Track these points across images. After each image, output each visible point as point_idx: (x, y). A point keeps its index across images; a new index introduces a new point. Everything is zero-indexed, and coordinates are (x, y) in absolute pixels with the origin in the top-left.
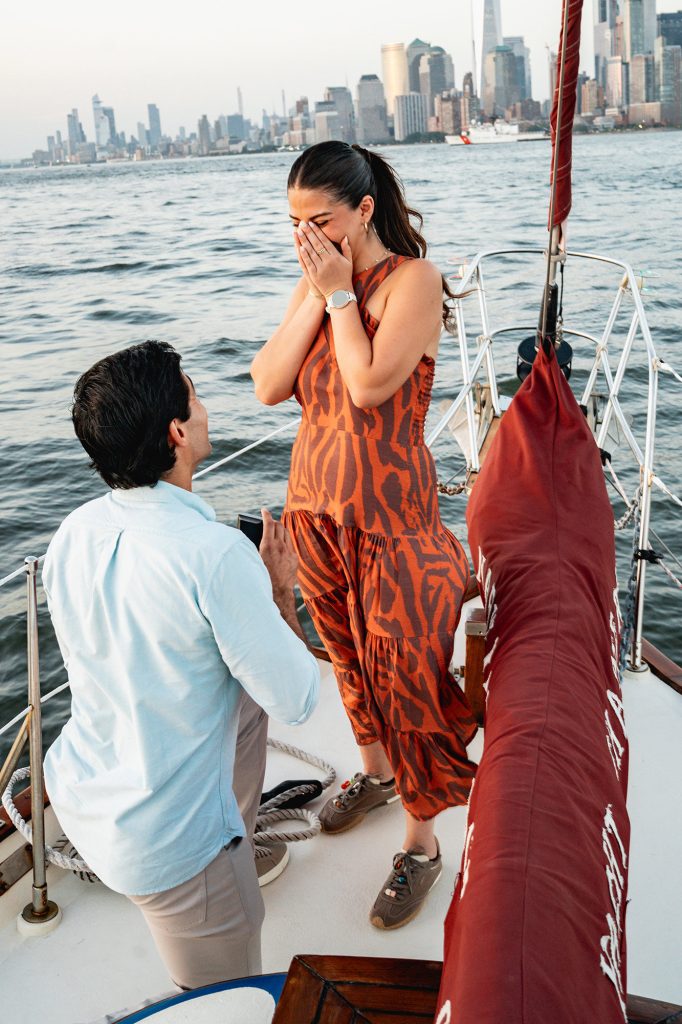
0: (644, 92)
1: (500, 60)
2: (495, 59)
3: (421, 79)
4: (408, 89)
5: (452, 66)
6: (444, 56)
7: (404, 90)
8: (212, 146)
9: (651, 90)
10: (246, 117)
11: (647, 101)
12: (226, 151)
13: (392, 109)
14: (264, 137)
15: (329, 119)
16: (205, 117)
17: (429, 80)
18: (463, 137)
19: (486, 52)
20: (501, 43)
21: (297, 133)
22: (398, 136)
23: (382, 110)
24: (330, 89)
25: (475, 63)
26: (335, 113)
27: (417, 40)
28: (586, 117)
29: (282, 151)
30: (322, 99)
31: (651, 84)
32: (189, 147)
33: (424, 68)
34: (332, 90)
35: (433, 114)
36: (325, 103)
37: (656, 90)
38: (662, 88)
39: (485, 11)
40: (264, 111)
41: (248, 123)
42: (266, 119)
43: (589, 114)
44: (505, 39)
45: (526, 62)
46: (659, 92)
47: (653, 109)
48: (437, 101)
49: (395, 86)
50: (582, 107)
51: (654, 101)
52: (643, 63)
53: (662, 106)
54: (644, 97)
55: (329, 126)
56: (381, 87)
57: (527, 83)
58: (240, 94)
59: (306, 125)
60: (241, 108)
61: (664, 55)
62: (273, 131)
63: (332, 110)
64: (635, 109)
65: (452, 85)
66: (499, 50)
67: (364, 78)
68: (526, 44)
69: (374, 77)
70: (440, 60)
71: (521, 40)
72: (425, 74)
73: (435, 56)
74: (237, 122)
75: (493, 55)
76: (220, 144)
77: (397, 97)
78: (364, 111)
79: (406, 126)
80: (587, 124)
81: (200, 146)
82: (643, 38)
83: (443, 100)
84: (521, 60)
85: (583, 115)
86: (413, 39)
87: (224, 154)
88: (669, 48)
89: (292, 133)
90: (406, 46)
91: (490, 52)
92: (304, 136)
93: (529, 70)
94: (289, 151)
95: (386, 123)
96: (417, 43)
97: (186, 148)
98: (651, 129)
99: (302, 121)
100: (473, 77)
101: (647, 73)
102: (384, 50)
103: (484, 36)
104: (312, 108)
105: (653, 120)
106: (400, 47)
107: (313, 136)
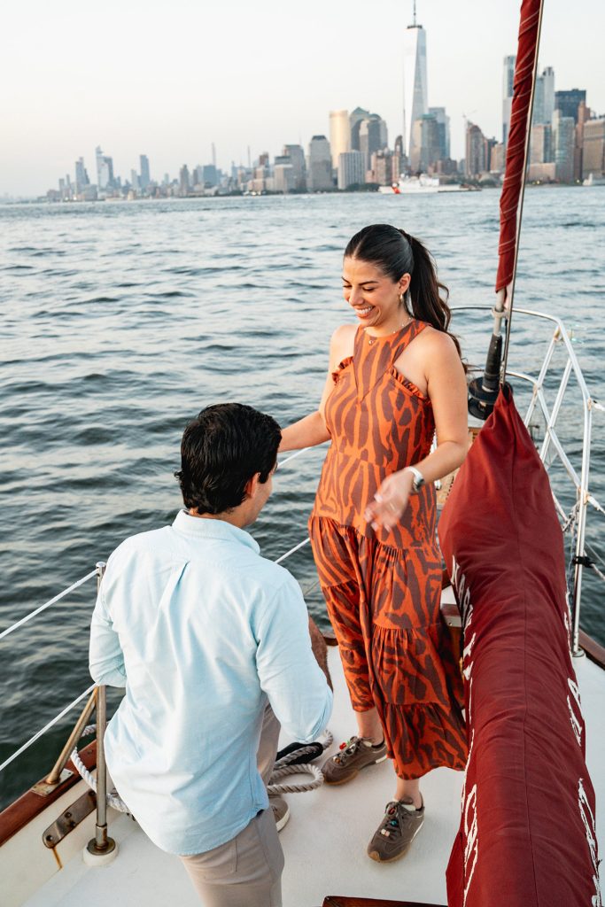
0: (542, 155)
1: (426, 126)
2: (422, 125)
3: (361, 141)
4: (350, 147)
5: (386, 130)
6: (380, 122)
7: (347, 148)
8: (190, 190)
9: (548, 153)
10: (218, 167)
11: (545, 162)
12: (202, 194)
13: (337, 163)
14: (233, 183)
15: (285, 170)
16: (185, 166)
17: (367, 141)
18: (394, 188)
19: (414, 119)
20: (426, 112)
21: (259, 181)
22: (341, 185)
23: (328, 164)
24: (288, 146)
25: (405, 128)
26: (290, 166)
27: (359, 108)
28: (494, 174)
29: (247, 195)
30: (280, 154)
31: (549, 149)
32: (172, 190)
33: (364, 131)
34: (289, 147)
35: (369, 168)
36: (283, 157)
37: (552, 153)
38: (557, 152)
39: (415, 86)
40: (233, 163)
41: (220, 171)
42: (234, 169)
43: (497, 171)
44: (431, 109)
45: (446, 128)
46: (554, 155)
47: (549, 169)
48: (373, 158)
49: (339, 145)
50: (491, 165)
51: (550, 162)
52: (543, 131)
53: (557, 167)
54: (542, 159)
55: (285, 175)
56: (328, 146)
57: (447, 145)
58: (214, 149)
59: (267, 174)
60: (214, 159)
61: (560, 125)
62: (239, 179)
63: (288, 163)
64: (534, 168)
65: (386, 145)
66: (425, 118)
67: (315, 138)
68: (448, 113)
69: (322, 138)
70: (376, 125)
71: (442, 110)
72: (365, 136)
73: (374, 121)
74: (211, 171)
75: (420, 122)
76: (197, 188)
77: (341, 154)
78: (314, 164)
79: (347, 176)
80: (494, 180)
81: (181, 189)
82: (543, 111)
83: (378, 157)
84: (443, 126)
85: (492, 172)
86: (355, 108)
87: (200, 196)
88: (565, 119)
89: (256, 181)
90: (350, 112)
91: (418, 119)
92: (265, 183)
93: (449, 135)
94: (252, 195)
95: (331, 174)
96: (359, 111)
97: (169, 191)
98: (546, 186)
99: (264, 171)
100: (403, 140)
101: (546, 140)
102: (332, 116)
103: (414, 106)
104: (272, 161)
105: (549, 178)
106: (344, 114)
107: (272, 184)
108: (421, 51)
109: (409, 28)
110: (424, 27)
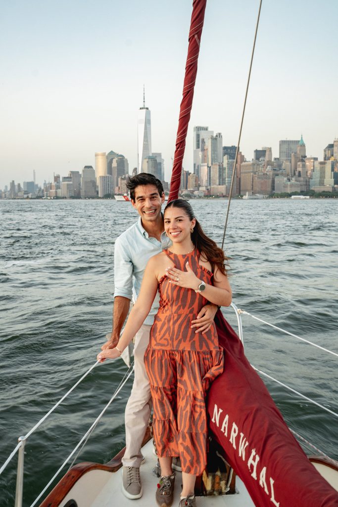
0: (218, 180)
1: (150, 162)
2: (147, 162)
3: (113, 169)
4: (106, 173)
5: (128, 164)
6: (124, 159)
8: (16, 195)
9: (221, 180)
10: (36, 183)
11: (219, 185)
12: (22, 197)
13: (98, 183)
14: (41, 192)
15: (68, 185)
16: (13, 181)
17: (116, 170)
18: (125, 197)
19: (143, 158)
20: (151, 155)
21: (53, 191)
22: (100, 195)
23: (94, 183)
24: (71, 172)
25: (139, 164)
26: (71, 183)
27: (112, 151)
28: (190, 191)
29: (44, 199)
30: (67, 175)
31: (222, 177)
32: (5, 195)
33: (114, 164)
34: (72, 173)
35: (117, 185)
36: (67, 178)
37: (224, 180)
38: (227, 179)
39: (144, 141)
40: (45, 181)
41: (37, 185)
42: (45, 184)
43: (191, 189)
44: (153, 154)
45: (162, 165)
46: (225, 181)
47: (222, 189)
48: (119, 179)
49: (100, 171)
50: (188, 186)
51: (222, 185)
52: (218, 167)
53: (227, 187)
54: (218, 183)
55: (68, 188)
56: (94, 172)
57: (162, 175)
58: (34, 173)
59: (58, 187)
60: (34, 178)
61: (228, 164)
62: (45, 190)
63: (70, 181)
64: (213, 188)
65: (128, 173)
66: (149, 158)
67: (86, 167)
68: (163, 157)
69: (91, 167)
70: (122, 161)
71: (160, 155)
72: (115, 167)
73: (120, 159)
74: (31, 185)
75: (147, 160)
76: (20, 194)
77: (100, 177)
78: (86, 183)
79: (104, 190)
80: (191, 194)
81: (10, 194)
82: (217, 156)
83: (122, 179)
84: (160, 164)
85: (189, 189)
86: (110, 151)
87: (21, 199)
88: (230, 160)
89: (51, 191)
90: (107, 154)
91: (145, 159)
92: (56, 192)
93: (164, 169)
94: (48, 199)
95: (95, 189)
96: (112, 153)
97: (3, 195)
98: (222, 198)
99: (56, 185)
100: (137, 170)
101: (220, 172)
102: (96, 155)
103: (143, 151)
104: (61, 179)
105: (222, 194)
106: (104, 154)
107: (60, 193)
108: (148, 122)
109: (141, 109)
110: (149, 109)
